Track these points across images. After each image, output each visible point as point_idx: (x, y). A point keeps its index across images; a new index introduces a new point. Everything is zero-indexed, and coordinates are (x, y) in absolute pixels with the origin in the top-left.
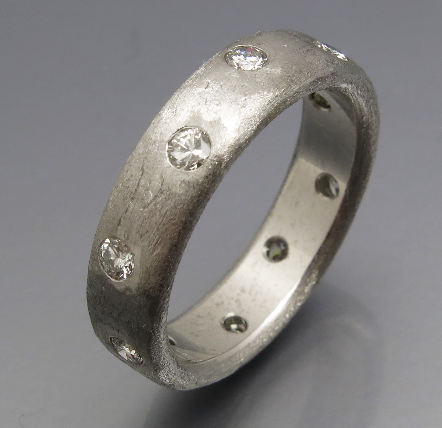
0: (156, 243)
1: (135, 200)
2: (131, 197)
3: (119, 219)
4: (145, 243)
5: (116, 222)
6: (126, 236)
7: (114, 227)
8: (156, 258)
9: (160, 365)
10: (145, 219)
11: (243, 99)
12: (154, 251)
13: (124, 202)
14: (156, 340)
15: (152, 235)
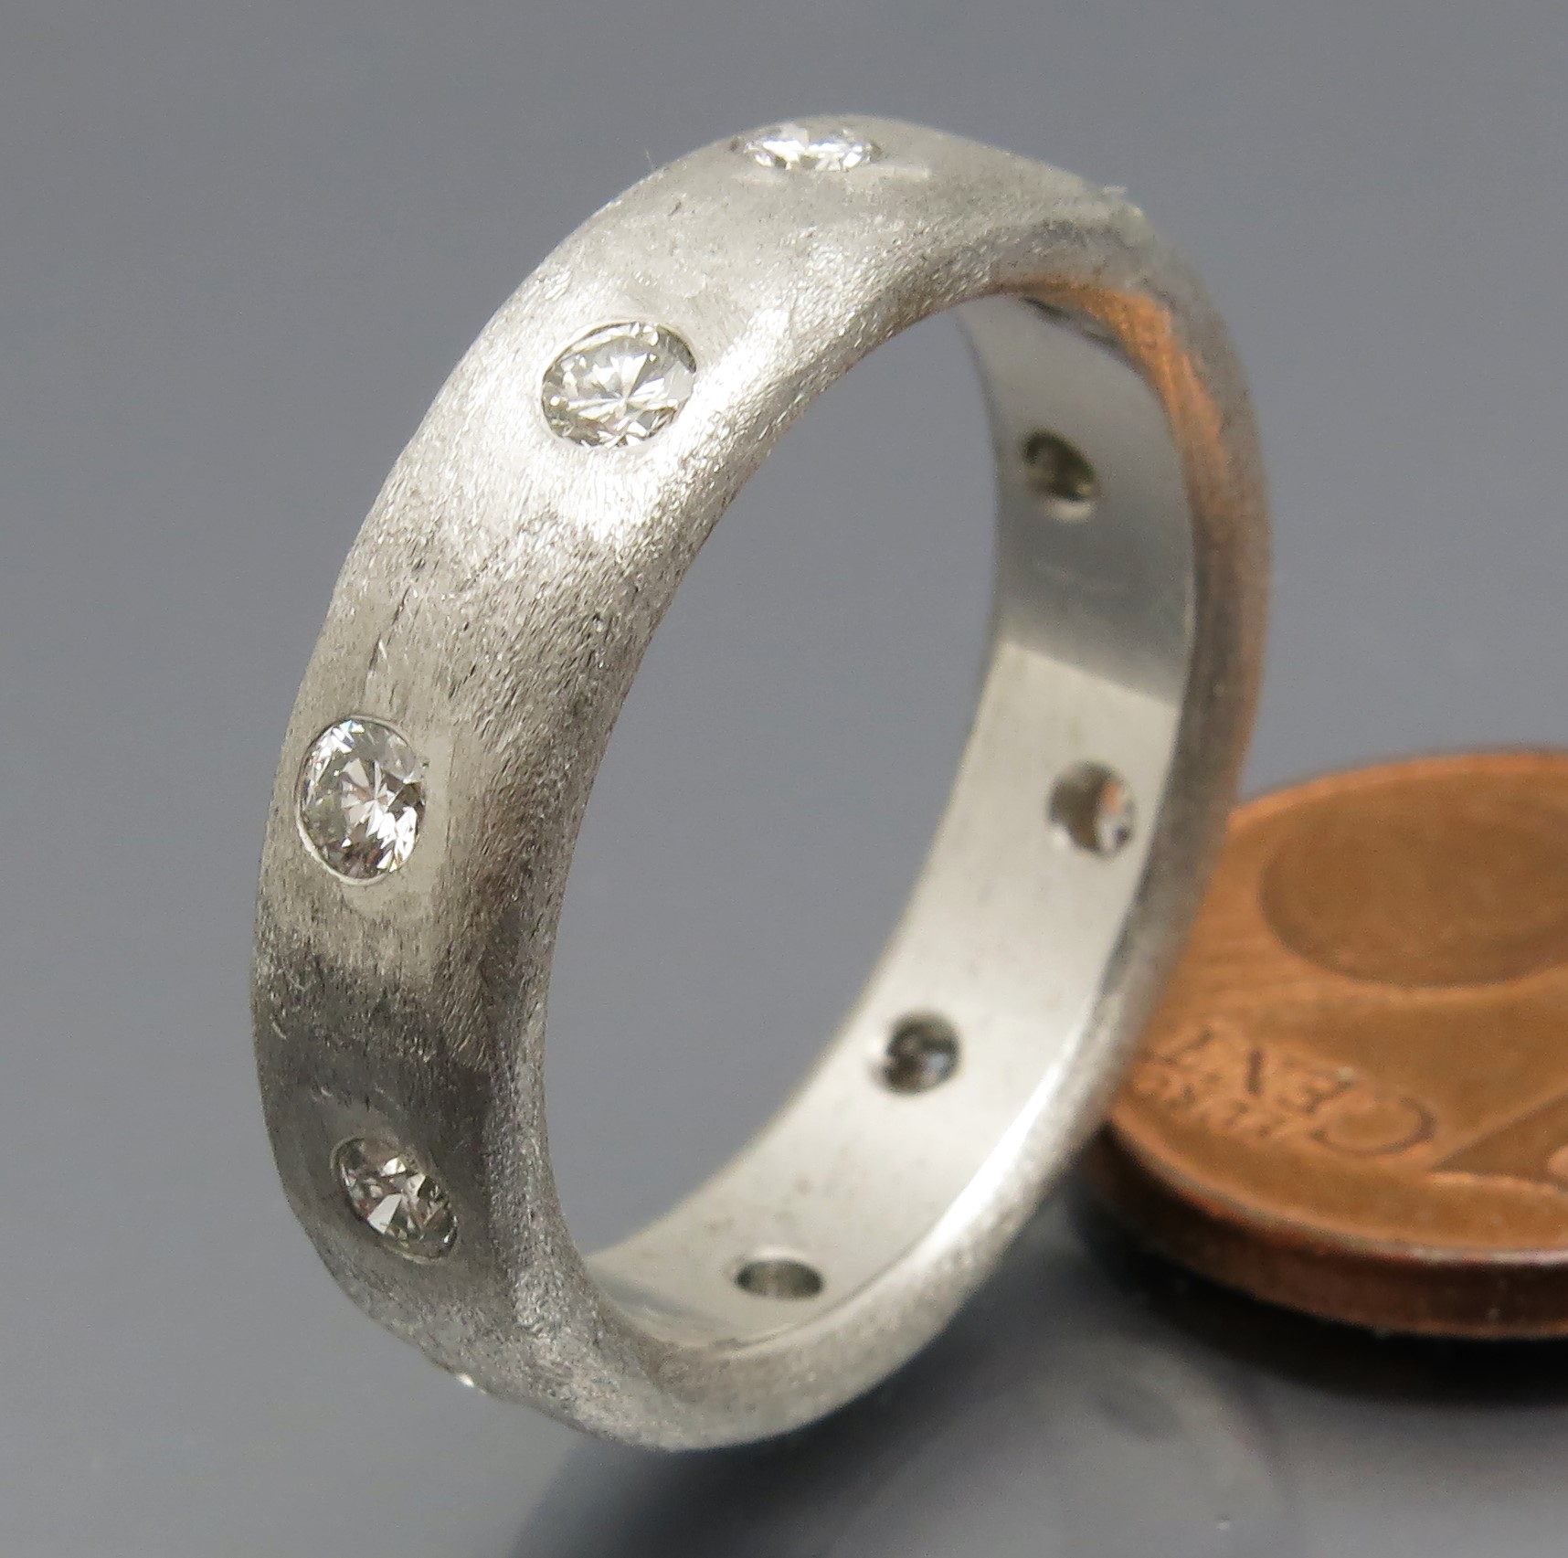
0: (507, 705)
1: (429, 567)
2: (415, 563)
3: (370, 645)
4: (467, 712)
5: (359, 660)
6: (396, 701)
7: (354, 679)
8: (506, 756)
9: (520, 1243)
10: (466, 628)
11: (804, 234)
12: (499, 735)
13: (389, 584)
14: (507, 1114)
15: (492, 677)
